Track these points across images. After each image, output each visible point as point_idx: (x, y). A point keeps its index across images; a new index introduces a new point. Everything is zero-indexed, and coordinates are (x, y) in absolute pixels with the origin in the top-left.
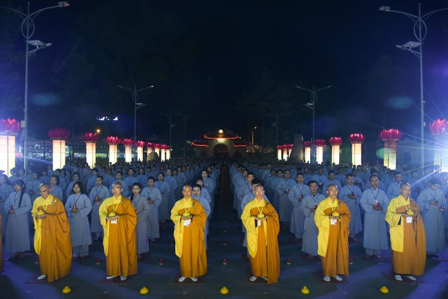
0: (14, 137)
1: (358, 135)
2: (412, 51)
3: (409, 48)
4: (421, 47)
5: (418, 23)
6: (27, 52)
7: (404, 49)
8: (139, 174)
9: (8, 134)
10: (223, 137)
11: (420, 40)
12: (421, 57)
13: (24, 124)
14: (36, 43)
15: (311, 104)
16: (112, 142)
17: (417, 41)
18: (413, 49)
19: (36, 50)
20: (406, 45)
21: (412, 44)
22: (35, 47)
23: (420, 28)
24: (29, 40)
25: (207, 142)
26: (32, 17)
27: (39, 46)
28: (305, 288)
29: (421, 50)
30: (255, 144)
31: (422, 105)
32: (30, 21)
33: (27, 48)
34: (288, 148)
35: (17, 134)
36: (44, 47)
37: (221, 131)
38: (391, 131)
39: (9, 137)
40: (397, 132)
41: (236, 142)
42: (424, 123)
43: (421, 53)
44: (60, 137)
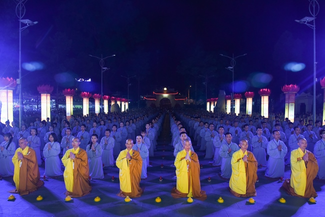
0: (12, 91)
1: (266, 90)
2: (307, 24)
3: (305, 22)
4: (314, 21)
5: (313, 2)
6: (20, 28)
7: (301, 23)
8: (101, 125)
9: (7, 89)
10: (167, 93)
11: (314, 16)
12: (315, 29)
13: (19, 81)
14: (27, 21)
15: (231, 68)
16: (85, 96)
17: (312, 17)
18: (308, 23)
19: (26, 27)
20: (303, 20)
21: (307, 19)
22: (26, 25)
23: (314, 7)
24: (22, 19)
25: (155, 97)
26: (23, 2)
27: (29, 24)
28: (221, 198)
29: (314, 24)
30: (190, 98)
31: (315, 65)
32: (22, 5)
33: (20, 25)
34: (214, 101)
35: (14, 89)
36: (32, 25)
37: (165, 89)
38: (290, 86)
39: (9, 90)
40: (296, 86)
41: (176, 97)
42: (316, 79)
43: (314, 26)
44: (47, 92)
